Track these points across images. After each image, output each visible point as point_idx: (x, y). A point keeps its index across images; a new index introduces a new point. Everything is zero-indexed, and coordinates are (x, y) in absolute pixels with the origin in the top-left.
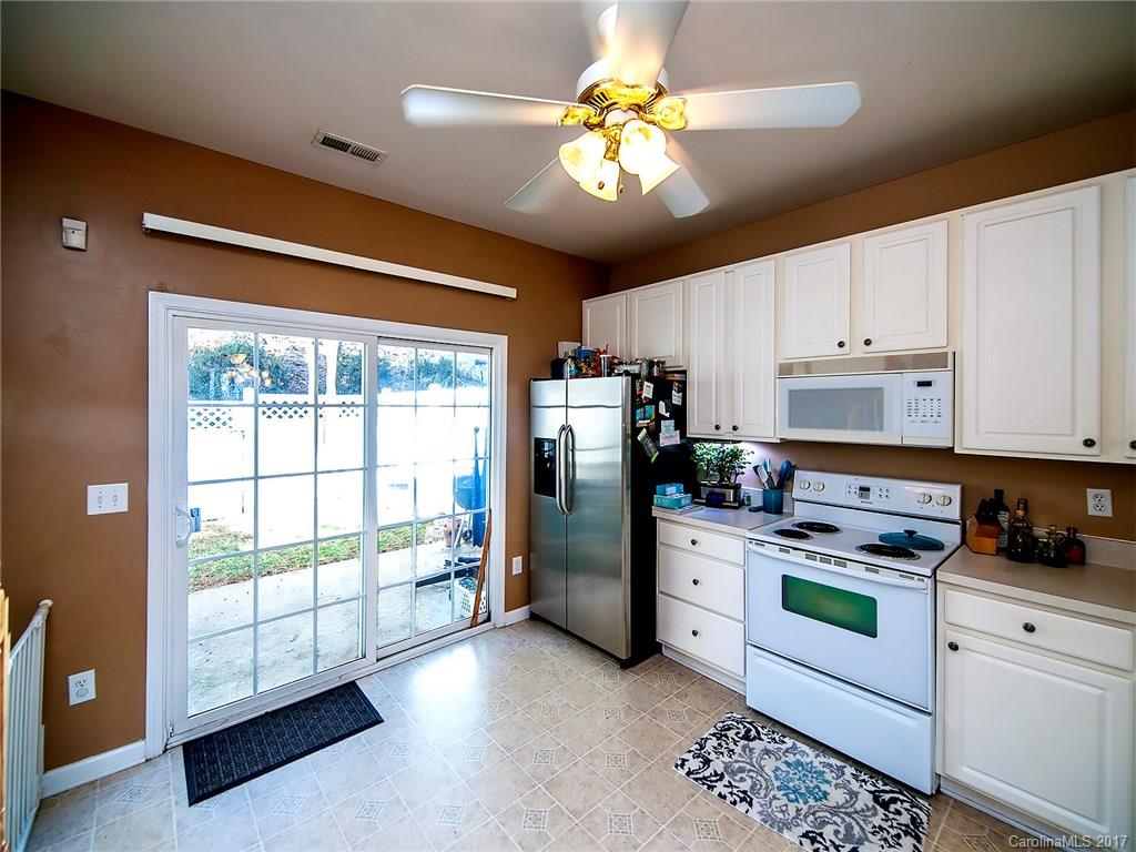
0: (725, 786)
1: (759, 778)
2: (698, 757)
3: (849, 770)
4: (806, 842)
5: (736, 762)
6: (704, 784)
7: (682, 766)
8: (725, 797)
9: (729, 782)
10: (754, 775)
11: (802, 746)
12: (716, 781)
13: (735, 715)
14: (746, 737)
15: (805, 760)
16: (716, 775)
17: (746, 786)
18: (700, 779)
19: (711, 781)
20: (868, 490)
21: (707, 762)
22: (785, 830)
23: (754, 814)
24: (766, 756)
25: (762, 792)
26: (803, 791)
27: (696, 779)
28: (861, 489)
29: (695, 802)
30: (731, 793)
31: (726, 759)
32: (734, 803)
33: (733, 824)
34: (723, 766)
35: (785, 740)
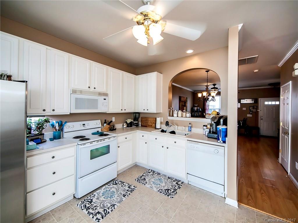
0: (109, 209)
1: (107, 202)
2: (96, 215)
3: (107, 186)
4: (125, 197)
5: (100, 205)
6: (107, 214)
7: (99, 219)
8: (112, 210)
9: (107, 208)
10: (105, 203)
11: (98, 191)
12: (107, 211)
13: (79, 204)
14: (91, 202)
15: (102, 192)
16: (104, 211)
17: (109, 205)
18: (105, 215)
19: (106, 213)
20: (85, 124)
21: (99, 213)
22: (123, 200)
23: (118, 204)
24: (99, 199)
25: (111, 202)
26: (112, 195)
27: (105, 216)
28: (83, 125)
29: (113, 218)
30: (111, 208)
31: (99, 208)
32: (114, 208)
33: (120, 210)
34: (101, 209)
35: (94, 194)
